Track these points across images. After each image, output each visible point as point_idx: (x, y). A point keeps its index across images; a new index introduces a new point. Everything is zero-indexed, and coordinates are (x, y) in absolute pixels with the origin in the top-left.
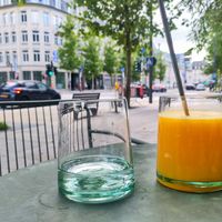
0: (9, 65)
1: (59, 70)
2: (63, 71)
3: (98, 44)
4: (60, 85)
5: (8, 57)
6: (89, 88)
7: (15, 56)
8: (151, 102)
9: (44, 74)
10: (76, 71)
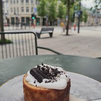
0: (15, 14)
1: (37, 17)
2: (39, 17)
4: (38, 24)
5: (15, 11)
7: (18, 10)
8: (78, 32)
9: (30, 18)
10: (45, 17)
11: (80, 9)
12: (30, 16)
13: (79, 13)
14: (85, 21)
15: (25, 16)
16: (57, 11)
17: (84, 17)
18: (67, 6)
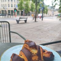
0: (4, 8)
1: (18, 10)
3: (29, 3)
5: (4, 6)
6: (26, 15)
7: (6, 6)
9: (14, 11)
10: (23, 10)
11: (43, 6)
12: (13, 10)
13: (42, 9)
14: (46, 13)
15: (10, 10)
16: (30, 7)
17: (45, 11)
18: (35, 4)
